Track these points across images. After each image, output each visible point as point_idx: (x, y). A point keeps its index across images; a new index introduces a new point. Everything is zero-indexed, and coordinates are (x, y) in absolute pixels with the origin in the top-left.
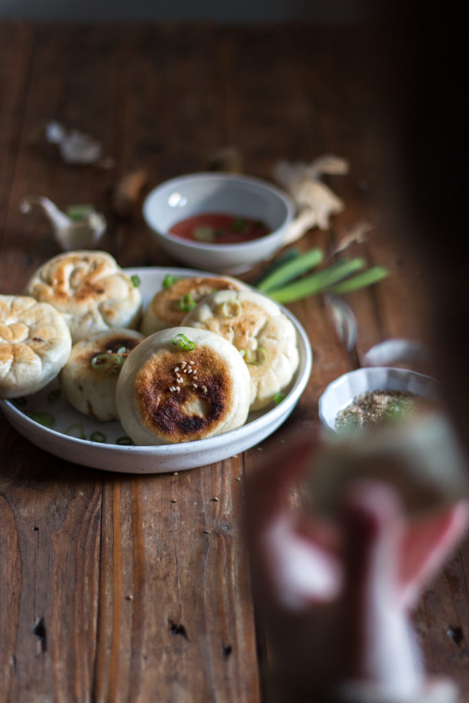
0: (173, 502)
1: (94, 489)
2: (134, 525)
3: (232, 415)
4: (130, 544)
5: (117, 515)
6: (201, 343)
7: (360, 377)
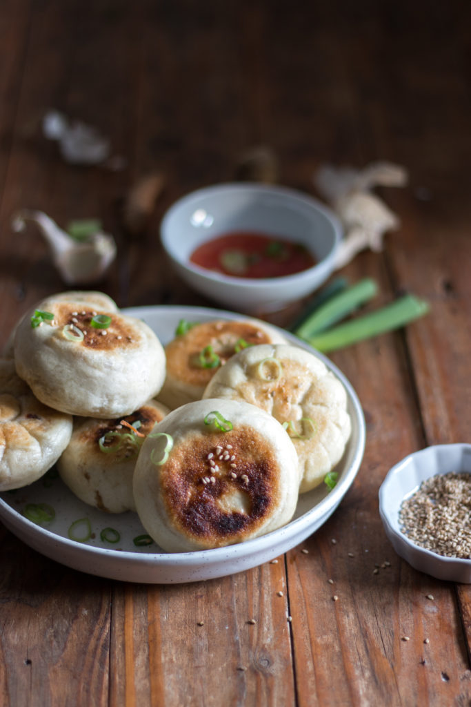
0: (200, 625)
1: (100, 605)
2: (151, 659)
3: (280, 510)
4: (146, 685)
5: (129, 643)
6: (239, 422)
7: (429, 457)
